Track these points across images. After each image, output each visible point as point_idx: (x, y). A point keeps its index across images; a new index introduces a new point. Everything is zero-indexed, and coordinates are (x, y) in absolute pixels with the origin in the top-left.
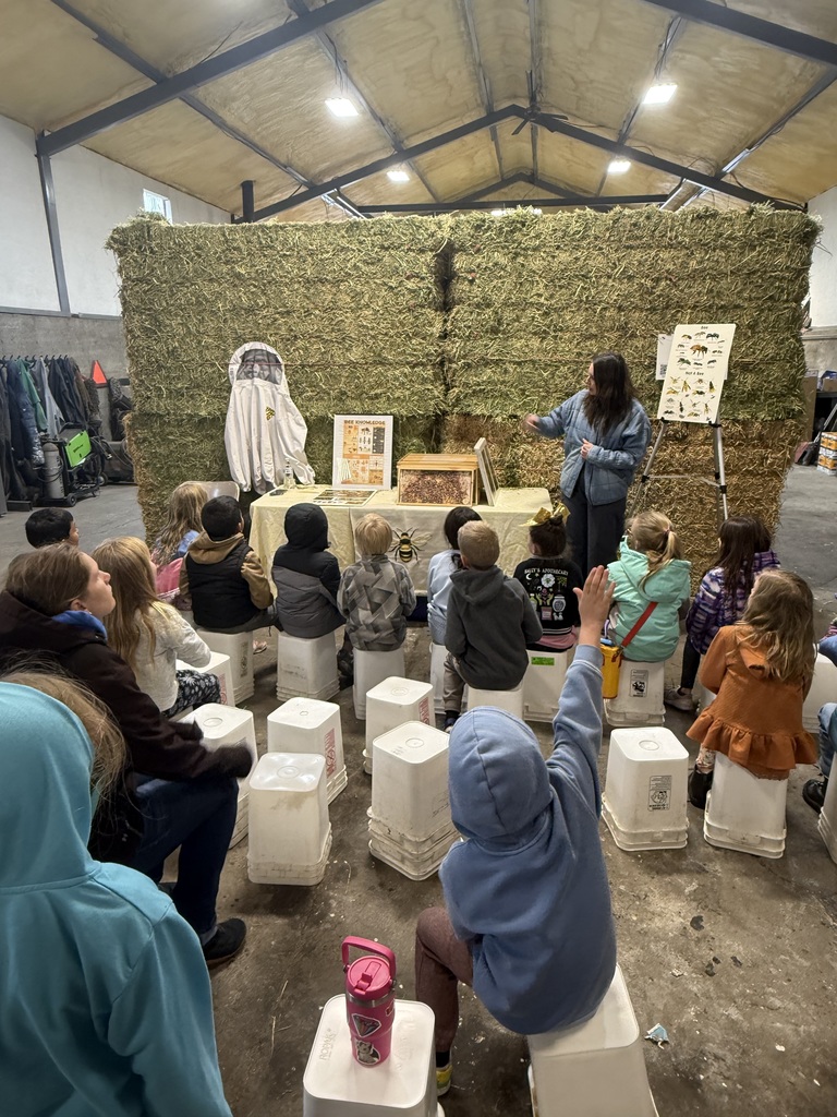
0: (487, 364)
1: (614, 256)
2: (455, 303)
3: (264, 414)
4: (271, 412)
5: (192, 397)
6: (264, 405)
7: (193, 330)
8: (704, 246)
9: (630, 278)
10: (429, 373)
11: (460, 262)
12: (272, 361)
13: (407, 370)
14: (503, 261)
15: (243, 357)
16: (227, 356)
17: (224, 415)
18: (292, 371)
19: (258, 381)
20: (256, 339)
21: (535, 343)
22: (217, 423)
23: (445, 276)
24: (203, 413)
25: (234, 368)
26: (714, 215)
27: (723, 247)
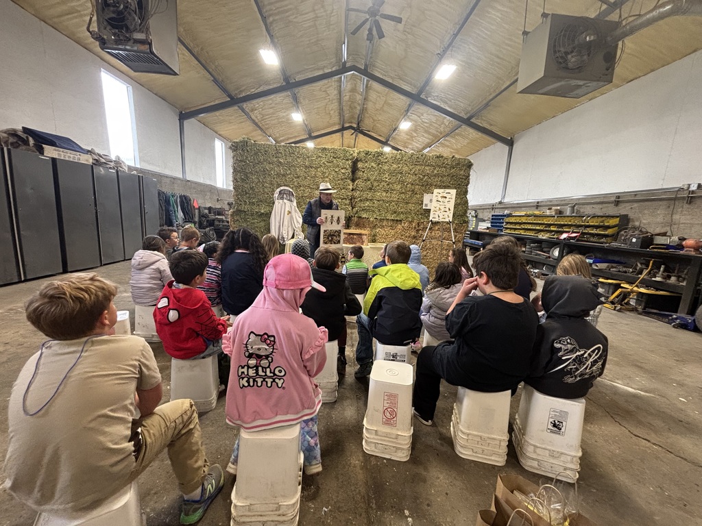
0: (367, 200)
1: (411, 167)
2: (357, 179)
3: (286, 213)
4: (289, 212)
5: (258, 205)
6: (287, 209)
7: (261, 180)
8: (439, 166)
9: (416, 175)
10: (348, 202)
11: (360, 165)
12: (291, 194)
13: (340, 200)
14: (375, 166)
15: (280, 192)
16: (273, 191)
17: (271, 213)
18: (298, 198)
19: (285, 201)
20: (285, 186)
21: (384, 194)
22: (268, 215)
23: (354, 169)
24: (262, 211)
25: (276, 195)
26: (442, 157)
27: (445, 167)
